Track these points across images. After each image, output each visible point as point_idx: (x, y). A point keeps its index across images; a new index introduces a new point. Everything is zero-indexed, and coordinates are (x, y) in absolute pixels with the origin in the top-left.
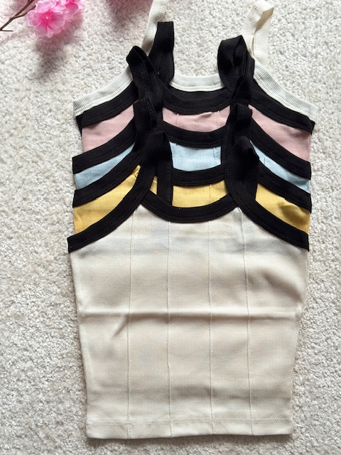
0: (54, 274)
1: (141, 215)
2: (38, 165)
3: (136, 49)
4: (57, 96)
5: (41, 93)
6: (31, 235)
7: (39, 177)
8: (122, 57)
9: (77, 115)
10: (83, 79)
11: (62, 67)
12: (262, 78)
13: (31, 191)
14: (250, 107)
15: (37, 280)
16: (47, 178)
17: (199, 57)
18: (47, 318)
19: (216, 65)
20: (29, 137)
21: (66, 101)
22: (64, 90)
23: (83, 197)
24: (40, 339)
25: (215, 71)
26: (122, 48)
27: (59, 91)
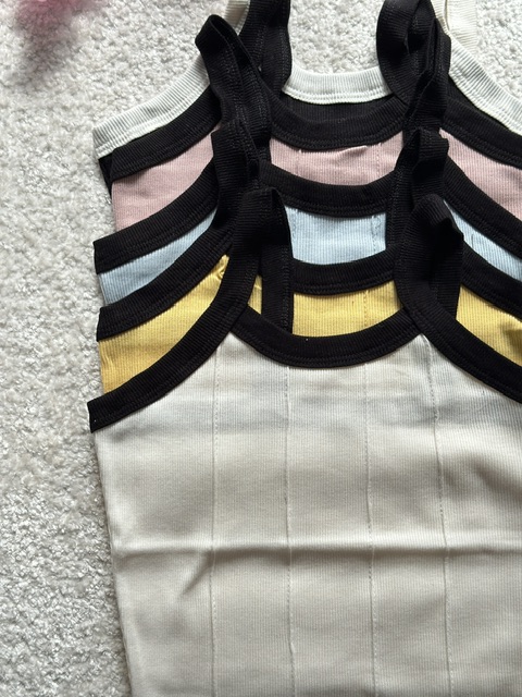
0: (65, 472)
1: (231, 354)
2: (27, 257)
3: (214, 20)
4: (61, 117)
5: (29, 112)
6: (16, 397)
7: (30, 280)
8: (187, 37)
9: (101, 155)
10: (110, 84)
11: (68, 60)
12: (465, 75)
13: (15, 309)
14: (444, 134)
15: (30, 484)
16: (46, 281)
17: (339, 33)
18: (53, 559)
19: (373, 49)
20: (8, 201)
21: (78, 128)
22: (73, 105)
23: (116, 320)
24: (41, 601)
25: (371, 61)
26: (186, 19)
27: (65, 108)
